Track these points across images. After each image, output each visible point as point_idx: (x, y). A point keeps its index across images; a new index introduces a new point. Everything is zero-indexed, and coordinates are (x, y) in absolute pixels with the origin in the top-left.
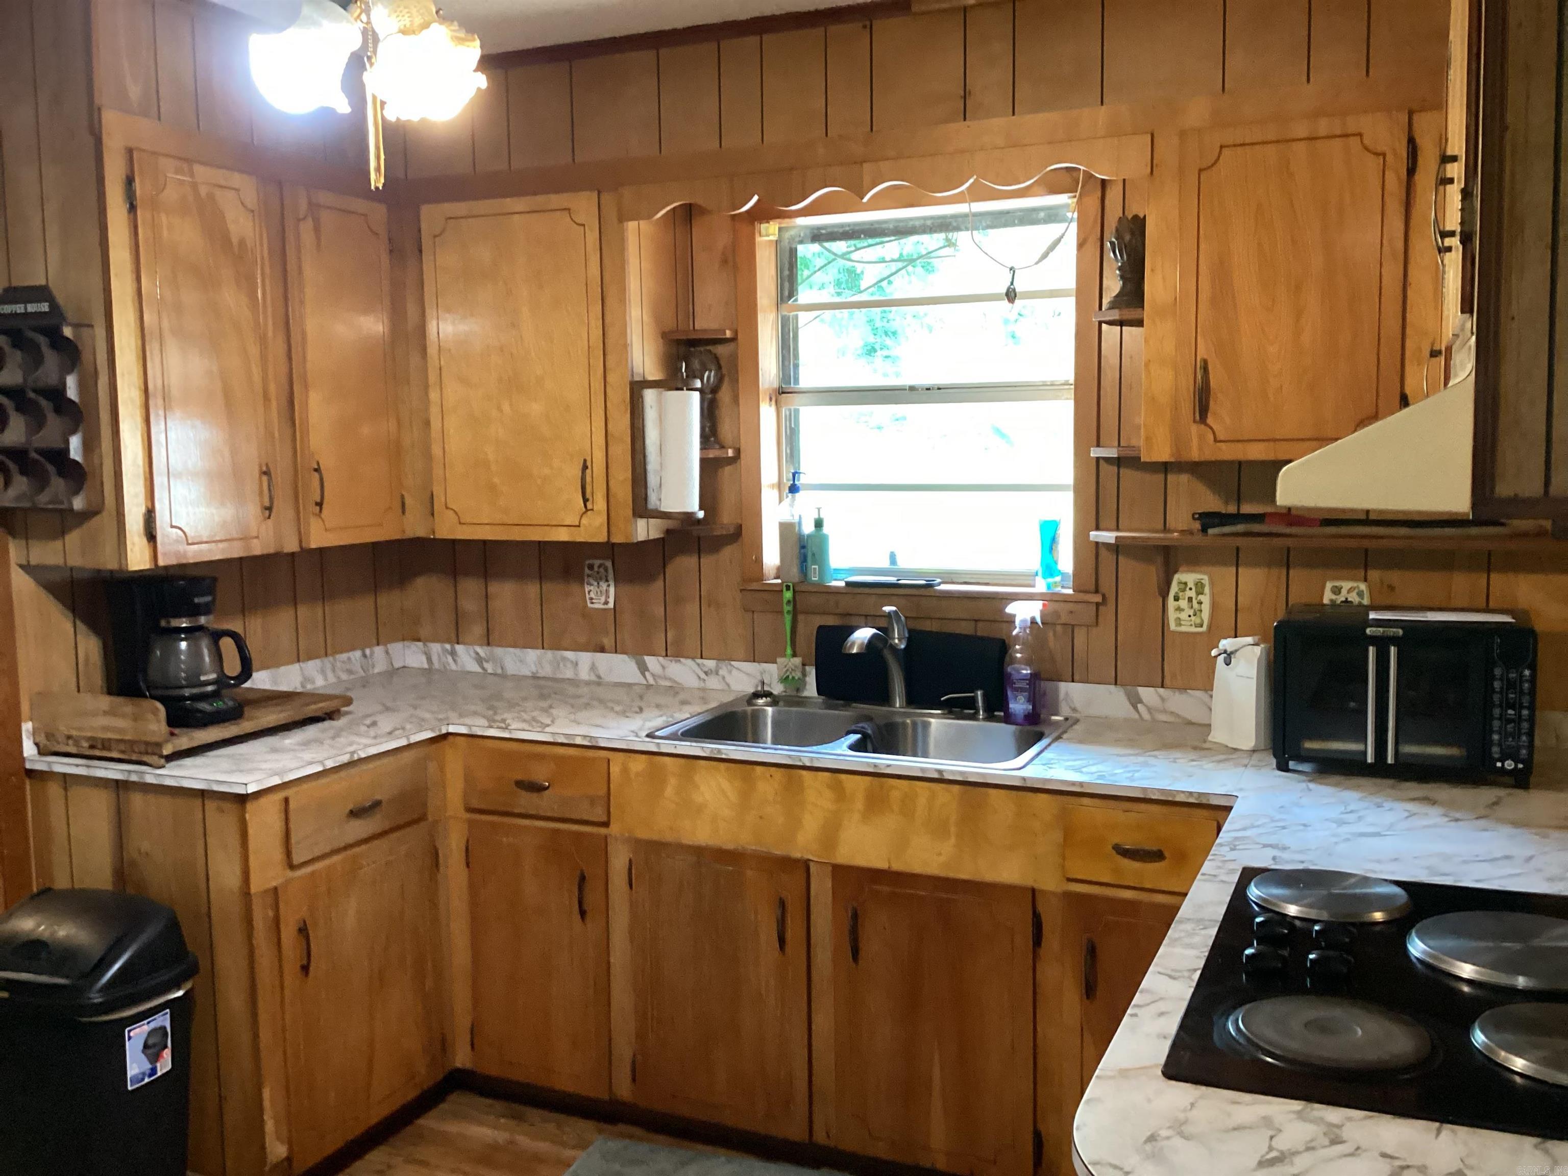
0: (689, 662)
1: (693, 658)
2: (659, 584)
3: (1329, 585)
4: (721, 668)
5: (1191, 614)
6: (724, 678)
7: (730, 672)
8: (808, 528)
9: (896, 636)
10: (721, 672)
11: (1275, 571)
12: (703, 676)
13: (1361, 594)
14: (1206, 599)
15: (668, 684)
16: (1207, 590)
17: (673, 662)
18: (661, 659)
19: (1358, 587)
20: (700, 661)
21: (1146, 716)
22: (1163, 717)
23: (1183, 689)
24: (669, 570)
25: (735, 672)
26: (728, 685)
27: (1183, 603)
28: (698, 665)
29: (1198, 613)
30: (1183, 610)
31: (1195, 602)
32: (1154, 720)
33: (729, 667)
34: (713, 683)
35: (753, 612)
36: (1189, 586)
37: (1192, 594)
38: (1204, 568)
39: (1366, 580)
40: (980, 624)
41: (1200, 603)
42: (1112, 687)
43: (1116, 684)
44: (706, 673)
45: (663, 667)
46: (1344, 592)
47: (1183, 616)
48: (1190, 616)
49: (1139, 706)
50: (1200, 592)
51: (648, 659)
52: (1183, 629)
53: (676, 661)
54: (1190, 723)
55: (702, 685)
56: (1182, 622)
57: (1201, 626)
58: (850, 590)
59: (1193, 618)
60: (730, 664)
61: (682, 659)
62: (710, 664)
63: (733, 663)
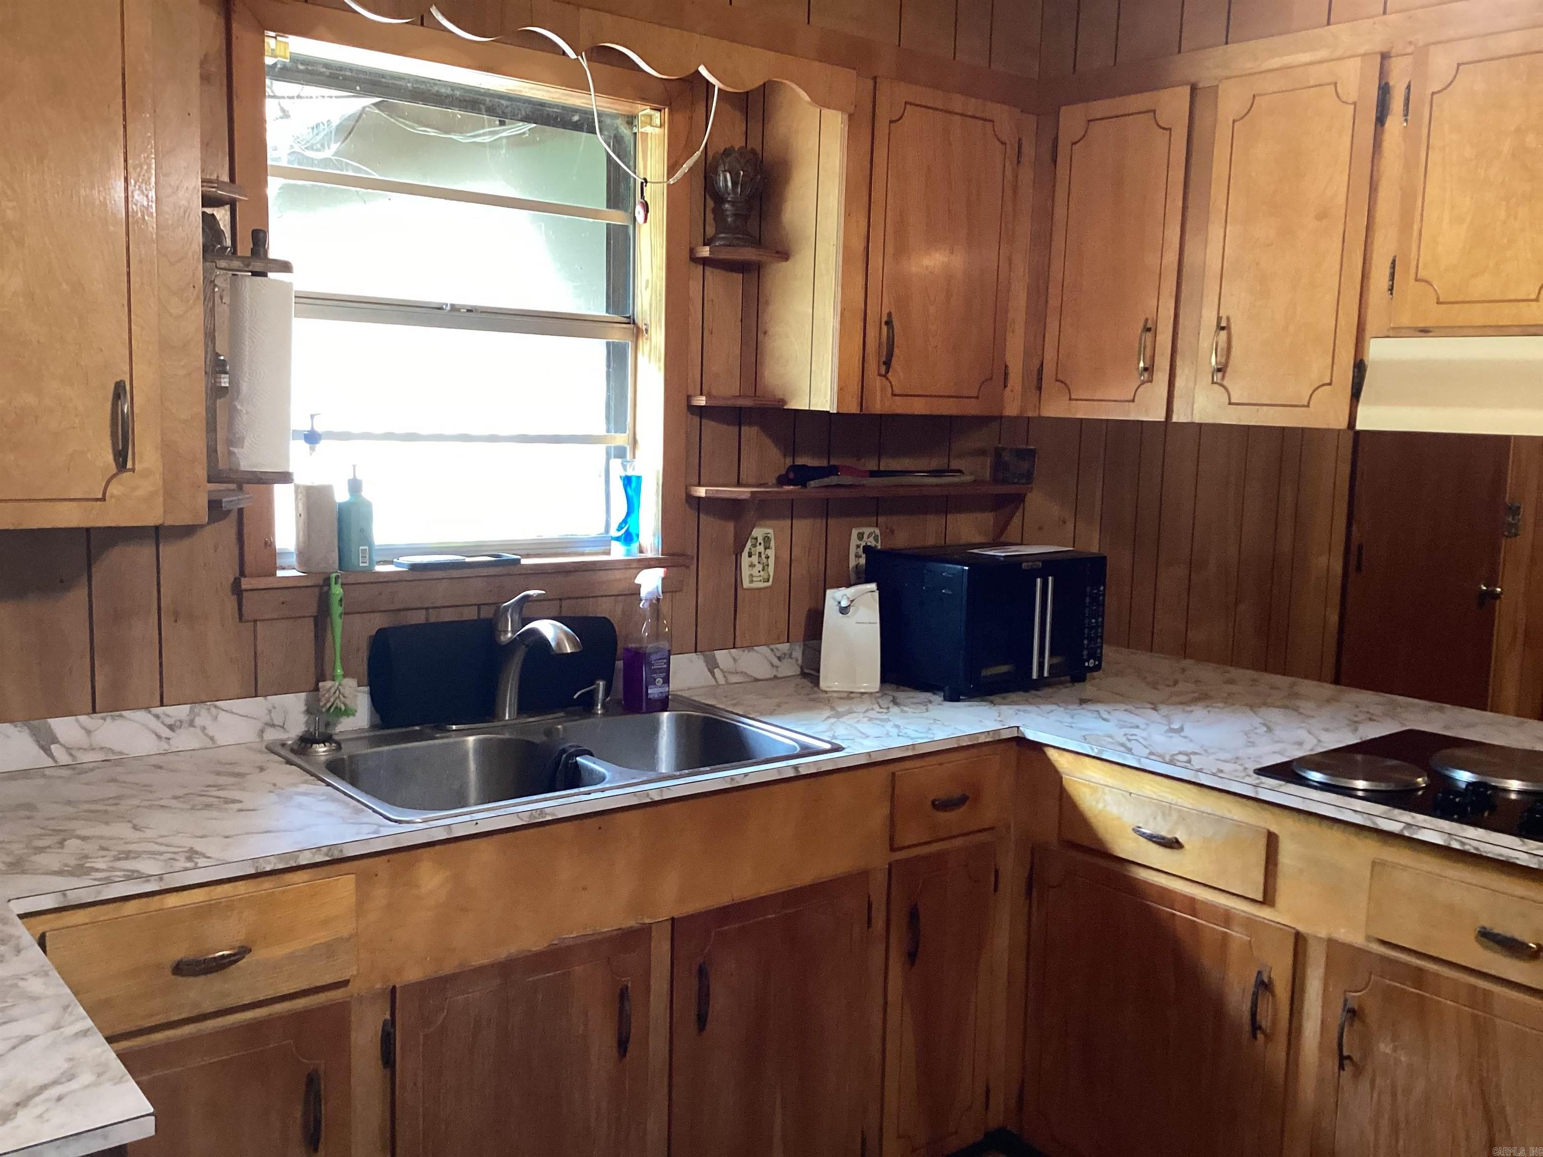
0: (140, 715)
1: (147, 708)
2: (79, 595)
3: (855, 532)
4: (199, 715)
5: (761, 569)
6: (204, 729)
7: (215, 718)
8: (342, 496)
9: (510, 629)
10: (198, 721)
11: (818, 521)
12: (165, 732)
13: (876, 539)
14: (771, 553)
15: (100, 756)
16: (772, 544)
17: (109, 720)
18: (83, 718)
19: (874, 532)
20: (159, 710)
21: (721, 680)
22: (734, 679)
23: (750, 647)
24: (99, 573)
25: (223, 716)
26: (212, 739)
27: (755, 559)
28: (157, 717)
29: (766, 567)
30: (754, 566)
31: (763, 556)
32: (727, 683)
33: (213, 710)
34: (185, 740)
35: (255, 621)
36: (759, 542)
37: (761, 548)
38: (768, 522)
39: (877, 526)
40: (565, 603)
41: (768, 557)
42: (694, 654)
43: (696, 652)
44: (171, 728)
45: (89, 732)
46: (865, 536)
47: (755, 572)
48: (759, 572)
49: (716, 670)
50: (767, 548)
51: (55, 723)
52: (755, 585)
53: (113, 718)
54: (757, 680)
55: (164, 746)
56: (754, 579)
57: (768, 581)
58: (417, 575)
59: (762, 573)
60: (216, 706)
61: (124, 713)
62: (181, 711)
63: (219, 703)
